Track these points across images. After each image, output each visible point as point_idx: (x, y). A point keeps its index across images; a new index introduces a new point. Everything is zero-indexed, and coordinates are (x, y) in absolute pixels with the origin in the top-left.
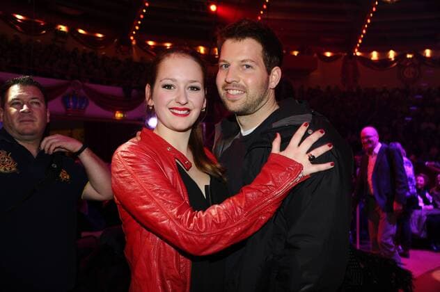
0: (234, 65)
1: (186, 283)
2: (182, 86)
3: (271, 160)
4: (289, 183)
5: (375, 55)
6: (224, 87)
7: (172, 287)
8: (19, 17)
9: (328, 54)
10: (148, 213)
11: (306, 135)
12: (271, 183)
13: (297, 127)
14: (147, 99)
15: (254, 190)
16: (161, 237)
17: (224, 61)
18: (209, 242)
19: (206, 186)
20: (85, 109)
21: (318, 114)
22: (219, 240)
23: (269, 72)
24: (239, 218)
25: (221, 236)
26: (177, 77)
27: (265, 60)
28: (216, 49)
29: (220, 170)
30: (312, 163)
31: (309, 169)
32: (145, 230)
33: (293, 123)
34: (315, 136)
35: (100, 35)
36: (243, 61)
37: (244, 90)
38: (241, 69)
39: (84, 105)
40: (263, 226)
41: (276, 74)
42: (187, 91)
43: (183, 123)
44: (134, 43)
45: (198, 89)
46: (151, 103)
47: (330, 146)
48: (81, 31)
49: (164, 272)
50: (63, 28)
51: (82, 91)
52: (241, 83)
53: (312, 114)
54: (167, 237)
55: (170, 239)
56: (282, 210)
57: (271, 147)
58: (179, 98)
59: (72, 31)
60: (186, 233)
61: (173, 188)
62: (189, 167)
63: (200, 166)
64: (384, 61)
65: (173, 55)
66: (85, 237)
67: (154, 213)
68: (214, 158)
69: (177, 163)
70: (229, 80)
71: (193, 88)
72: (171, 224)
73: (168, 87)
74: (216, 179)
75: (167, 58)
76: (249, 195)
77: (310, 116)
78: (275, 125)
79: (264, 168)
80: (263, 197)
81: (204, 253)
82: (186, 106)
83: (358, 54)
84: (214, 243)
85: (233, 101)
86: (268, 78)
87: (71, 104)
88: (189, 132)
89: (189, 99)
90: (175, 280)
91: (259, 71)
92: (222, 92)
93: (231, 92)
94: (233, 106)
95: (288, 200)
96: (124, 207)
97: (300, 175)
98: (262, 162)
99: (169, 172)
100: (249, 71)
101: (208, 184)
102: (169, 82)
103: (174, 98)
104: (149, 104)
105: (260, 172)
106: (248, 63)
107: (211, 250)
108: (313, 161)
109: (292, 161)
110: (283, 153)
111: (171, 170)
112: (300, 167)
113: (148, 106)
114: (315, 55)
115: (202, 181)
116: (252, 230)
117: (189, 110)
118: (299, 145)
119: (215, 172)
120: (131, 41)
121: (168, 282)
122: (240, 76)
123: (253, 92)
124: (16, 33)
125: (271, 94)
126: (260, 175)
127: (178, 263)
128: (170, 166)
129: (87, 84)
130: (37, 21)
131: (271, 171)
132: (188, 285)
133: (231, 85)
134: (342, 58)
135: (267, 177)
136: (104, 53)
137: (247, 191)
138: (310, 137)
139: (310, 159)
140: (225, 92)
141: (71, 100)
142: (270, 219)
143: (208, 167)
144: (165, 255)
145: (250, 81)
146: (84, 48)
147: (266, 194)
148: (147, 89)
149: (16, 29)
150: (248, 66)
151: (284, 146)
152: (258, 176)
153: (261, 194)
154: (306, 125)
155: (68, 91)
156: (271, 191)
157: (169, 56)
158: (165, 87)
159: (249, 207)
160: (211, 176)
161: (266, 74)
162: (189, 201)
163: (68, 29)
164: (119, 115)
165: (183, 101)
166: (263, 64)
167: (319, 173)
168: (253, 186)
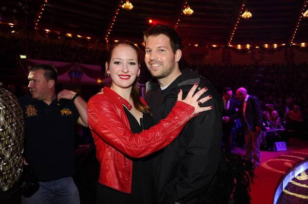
0: (154, 50)
1: (130, 173)
2: (125, 62)
3: (177, 105)
4: (187, 118)
5: (239, 47)
6: (149, 63)
7: (122, 175)
8: (47, 30)
9: (214, 46)
10: (107, 135)
11: (197, 91)
12: (176, 118)
13: (192, 86)
14: (106, 70)
15: (167, 121)
16: (115, 148)
17: (148, 48)
18: (141, 151)
19: (141, 119)
20: (81, 78)
21: (203, 78)
22: (147, 149)
23: (175, 53)
24: (158, 137)
25: (148, 147)
26: (122, 58)
27: (172, 46)
28: (144, 43)
29: (148, 109)
30: (200, 107)
31: (198, 110)
32: (106, 144)
33: (190, 84)
34: (202, 91)
35: (89, 38)
36: (159, 47)
37: (161, 63)
38: (158, 52)
39: (80, 76)
40: (172, 142)
41: (179, 54)
42: (128, 65)
43: (126, 83)
44: (107, 41)
45: (134, 64)
46: (108, 72)
47: (210, 97)
48: (79, 36)
49: (117, 166)
50: (70, 35)
51: (79, 68)
52: (159, 60)
53: (201, 78)
54: (118, 148)
55: (120, 149)
56: (183, 132)
57: (177, 97)
58: (123, 69)
59: (74, 36)
60: (129, 146)
61: (121, 120)
62: (130, 108)
63: (137, 107)
64: (244, 50)
65: (120, 45)
66: (81, 148)
67: (111, 135)
68: (145, 103)
69: (124, 107)
70: (152, 59)
71: (131, 63)
72: (120, 141)
73: (118, 63)
74: (146, 114)
75: (116, 47)
76: (164, 124)
77: (199, 80)
78: (179, 85)
79: (173, 110)
80: (172, 126)
81: (139, 157)
82: (127, 74)
83: (230, 46)
84: (144, 151)
85: (155, 71)
86: (174, 56)
87: (74, 75)
88: (131, 88)
89: (129, 69)
90: (123, 171)
91: (169, 52)
92: (148, 66)
93: (154, 65)
94: (155, 74)
95: (187, 127)
96: (94, 131)
97: (193, 113)
98: (172, 105)
99: (119, 111)
100: (163, 52)
101: (142, 117)
102: (118, 60)
103: (120, 69)
104: (107, 73)
105: (171, 111)
106: (162, 49)
107: (143, 155)
108: (201, 105)
109: (188, 105)
110: (184, 101)
111: (120, 110)
112: (193, 109)
113: (107, 74)
114: (207, 46)
115: (138, 116)
116: (166, 144)
117: (130, 76)
118: (193, 96)
119: (146, 111)
120: (106, 40)
121: (120, 172)
122: (158, 56)
123: (167, 65)
124: (46, 39)
125: (177, 65)
126: (171, 114)
127: (125, 162)
128: (119, 108)
129: (81, 64)
130: (56, 32)
131: (177, 111)
132: (131, 174)
133: (154, 61)
134: (222, 48)
135: (175, 114)
136: (91, 47)
137: (163, 122)
138: (199, 92)
139: (199, 104)
140: (150, 65)
141: (73, 73)
142: (176, 138)
143: (142, 108)
144: (118, 157)
145: (164, 58)
146: (80, 45)
147: (174, 124)
148: (106, 64)
149: (46, 37)
150: (162, 50)
151: (184, 97)
152: (169, 114)
153: (171, 124)
154: (197, 85)
155: (72, 68)
156: (177, 122)
157: (117, 46)
158: (115, 63)
159: (164, 131)
160: (143, 113)
161: (172, 54)
162: (131, 127)
163: (72, 35)
164: (99, 81)
165: (126, 71)
166: (171, 48)
167: (204, 112)
168: (166, 119)
